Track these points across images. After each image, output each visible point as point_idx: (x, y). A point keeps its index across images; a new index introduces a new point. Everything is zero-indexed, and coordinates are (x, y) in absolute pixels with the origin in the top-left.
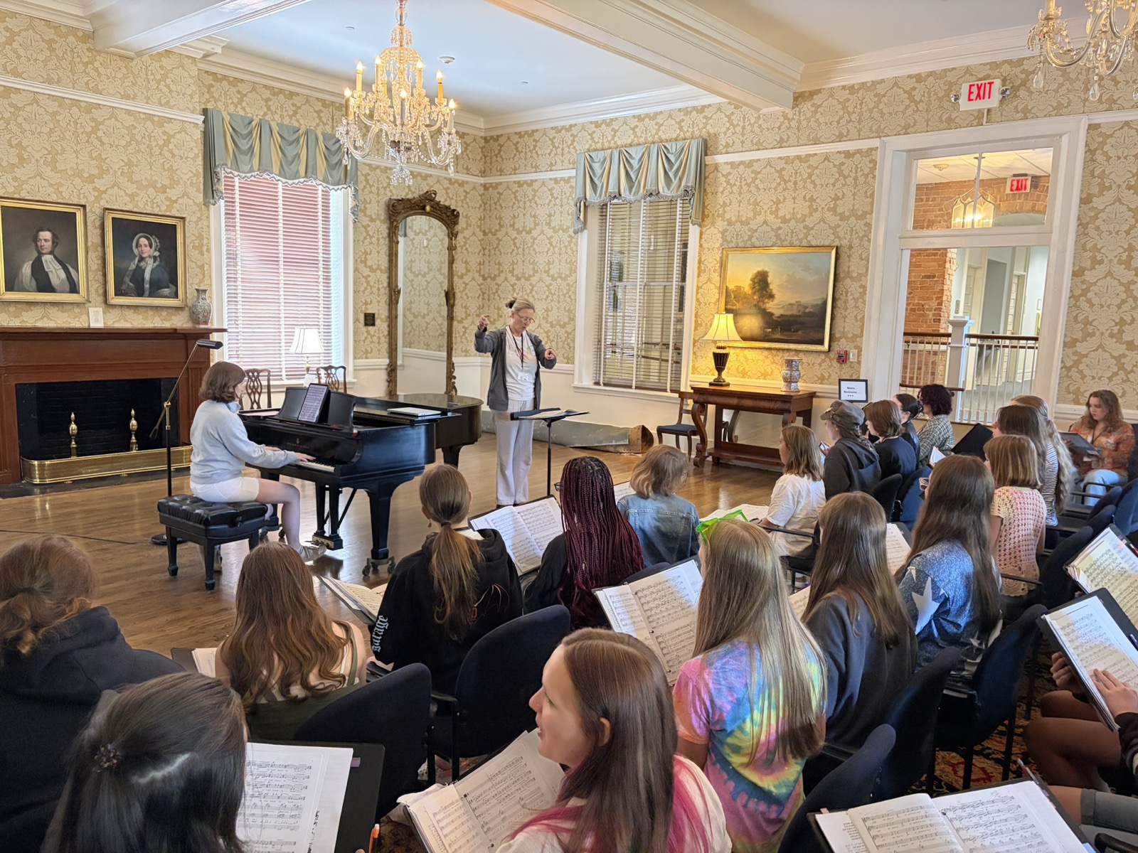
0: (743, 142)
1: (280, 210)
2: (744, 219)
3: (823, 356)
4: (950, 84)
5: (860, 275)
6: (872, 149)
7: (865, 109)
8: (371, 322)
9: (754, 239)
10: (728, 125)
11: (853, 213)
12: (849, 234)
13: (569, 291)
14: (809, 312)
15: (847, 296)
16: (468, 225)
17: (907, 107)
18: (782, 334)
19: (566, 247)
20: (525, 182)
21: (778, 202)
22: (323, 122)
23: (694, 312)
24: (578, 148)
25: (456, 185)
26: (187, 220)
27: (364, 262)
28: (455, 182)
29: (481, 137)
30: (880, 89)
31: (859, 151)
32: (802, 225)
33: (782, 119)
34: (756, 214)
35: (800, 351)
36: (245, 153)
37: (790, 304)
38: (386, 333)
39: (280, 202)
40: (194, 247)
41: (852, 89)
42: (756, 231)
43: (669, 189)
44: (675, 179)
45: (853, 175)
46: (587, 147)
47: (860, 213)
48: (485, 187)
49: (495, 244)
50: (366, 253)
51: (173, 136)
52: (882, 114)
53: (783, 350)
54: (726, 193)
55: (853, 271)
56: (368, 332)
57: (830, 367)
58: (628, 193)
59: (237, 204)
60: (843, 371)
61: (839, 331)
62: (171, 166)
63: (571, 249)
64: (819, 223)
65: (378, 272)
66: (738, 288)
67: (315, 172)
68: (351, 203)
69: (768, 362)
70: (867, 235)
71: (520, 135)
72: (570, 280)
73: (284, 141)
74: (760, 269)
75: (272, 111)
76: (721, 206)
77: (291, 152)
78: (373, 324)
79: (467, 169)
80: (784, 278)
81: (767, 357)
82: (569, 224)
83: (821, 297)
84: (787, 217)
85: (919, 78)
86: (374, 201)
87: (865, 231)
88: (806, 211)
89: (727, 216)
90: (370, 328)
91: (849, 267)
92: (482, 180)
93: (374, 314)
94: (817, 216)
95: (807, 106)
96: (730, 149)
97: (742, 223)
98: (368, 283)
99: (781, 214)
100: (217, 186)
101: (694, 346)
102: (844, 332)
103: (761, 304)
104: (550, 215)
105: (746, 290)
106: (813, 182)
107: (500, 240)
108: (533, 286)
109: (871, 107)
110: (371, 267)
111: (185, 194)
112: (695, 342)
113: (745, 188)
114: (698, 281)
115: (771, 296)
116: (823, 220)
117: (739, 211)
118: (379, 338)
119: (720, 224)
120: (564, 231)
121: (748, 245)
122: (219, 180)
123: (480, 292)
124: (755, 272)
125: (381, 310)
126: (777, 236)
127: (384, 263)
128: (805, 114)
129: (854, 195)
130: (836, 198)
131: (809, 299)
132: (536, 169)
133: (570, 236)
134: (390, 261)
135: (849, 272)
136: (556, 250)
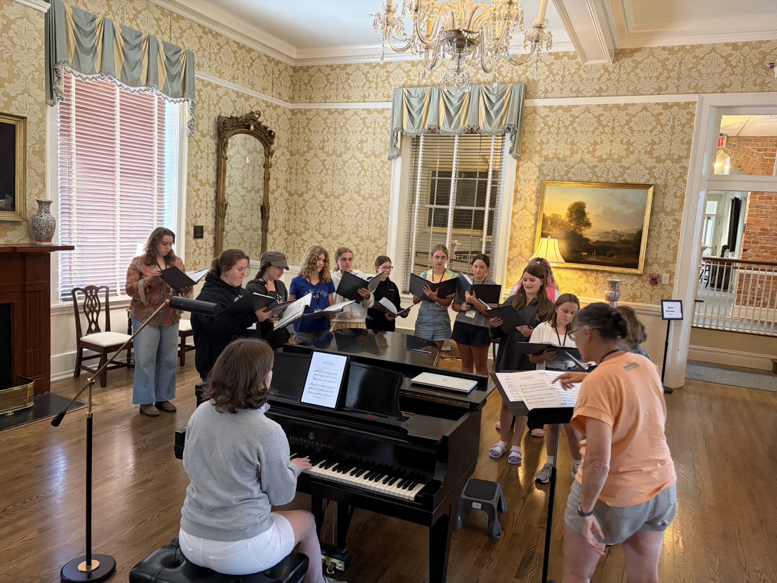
0: (562, 89)
1: (118, 117)
2: (561, 156)
3: (636, 278)
4: (765, 54)
5: (673, 211)
6: (689, 103)
7: (683, 68)
8: (200, 235)
9: (570, 175)
10: (547, 73)
11: (669, 157)
12: (664, 174)
13: (380, 210)
14: (625, 240)
15: (660, 228)
16: (279, 146)
17: (724, 70)
18: (597, 258)
19: (378, 171)
20: (336, 110)
21: (595, 144)
22: (161, 31)
23: (509, 235)
24: (393, 83)
25: (271, 108)
26: (28, 120)
27: (196, 176)
28: (270, 106)
29: (291, 67)
30: (699, 53)
31: (677, 104)
32: (618, 165)
33: (602, 71)
34: (573, 153)
35: (614, 273)
36: (87, 52)
37: (606, 232)
38: (212, 245)
39: (118, 109)
40: (34, 152)
41: (671, 50)
42: (573, 167)
43: (490, 125)
44: (496, 117)
45: (670, 124)
46: (402, 83)
47: (676, 157)
48: (293, 112)
49: (303, 163)
50: (197, 167)
51: (14, 22)
52: (701, 75)
53: (597, 271)
54: (544, 133)
55: (668, 207)
56: (197, 244)
57: (642, 287)
58: (447, 126)
59: (73, 107)
60: (655, 291)
61: (652, 257)
62: (11, 56)
63: (384, 172)
64: (636, 163)
65: (207, 186)
66: (555, 216)
67: (156, 81)
68: (188, 117)
69: (582, 281)
70: (682, 176)
71: (332, 68)
72: (382, 201)
73: (127, 45)
74: (578, 200)
75: (113, 12)
76: (539, 144)
77: (134, 55)
78: (202, 237)
79: (280, 94)
80: (601, 209)
81: (581, 277)
82: (382, 150)
83: (637, 227)
84: (604, 157)
85: (735, 46)
86: (205, 117)
87: (680, 173)
88: (623, 153)
89: (544, 153)
90: (199, 240)
91: (663, 203)
92: (290, 106)
93: (202, 227)
94: (633, 158)
95: (627, 62)
96: (549, 95)
97: (559, 160)
98: (198, 196)
99: (598, 154)
100: (57, 86)
101: (508, 264)
102: (656, 258)
103: (578, 231)
104: (362, 142)
105: (563, 218)
106: (631, 128)
107: (308, 161)
108: (343, 204)
109: (689, 67)
110: (201, 181)
111: (26, 91)
112: (509, 260)
113: (563, 130)
114: (514, 208)
115: (588, 225)
116: (639, 161)
117: (556, 149)
118: (206, 250)
119: (537, 159)
120: (376, 156)
121: (564, 179)
122: (59, 78)
123: (286, 206)
124: (573, 202)
125: (207, 222)
126: (594, 173)
127: (212, 178)
128: (625, 68)
129: (671, 141)
130: (653, 143)
131: (625, 228)
132: (348, 99)
133: (382, 162)
134: (218, 176)
135: (663, 207)
136: (368, 173)
